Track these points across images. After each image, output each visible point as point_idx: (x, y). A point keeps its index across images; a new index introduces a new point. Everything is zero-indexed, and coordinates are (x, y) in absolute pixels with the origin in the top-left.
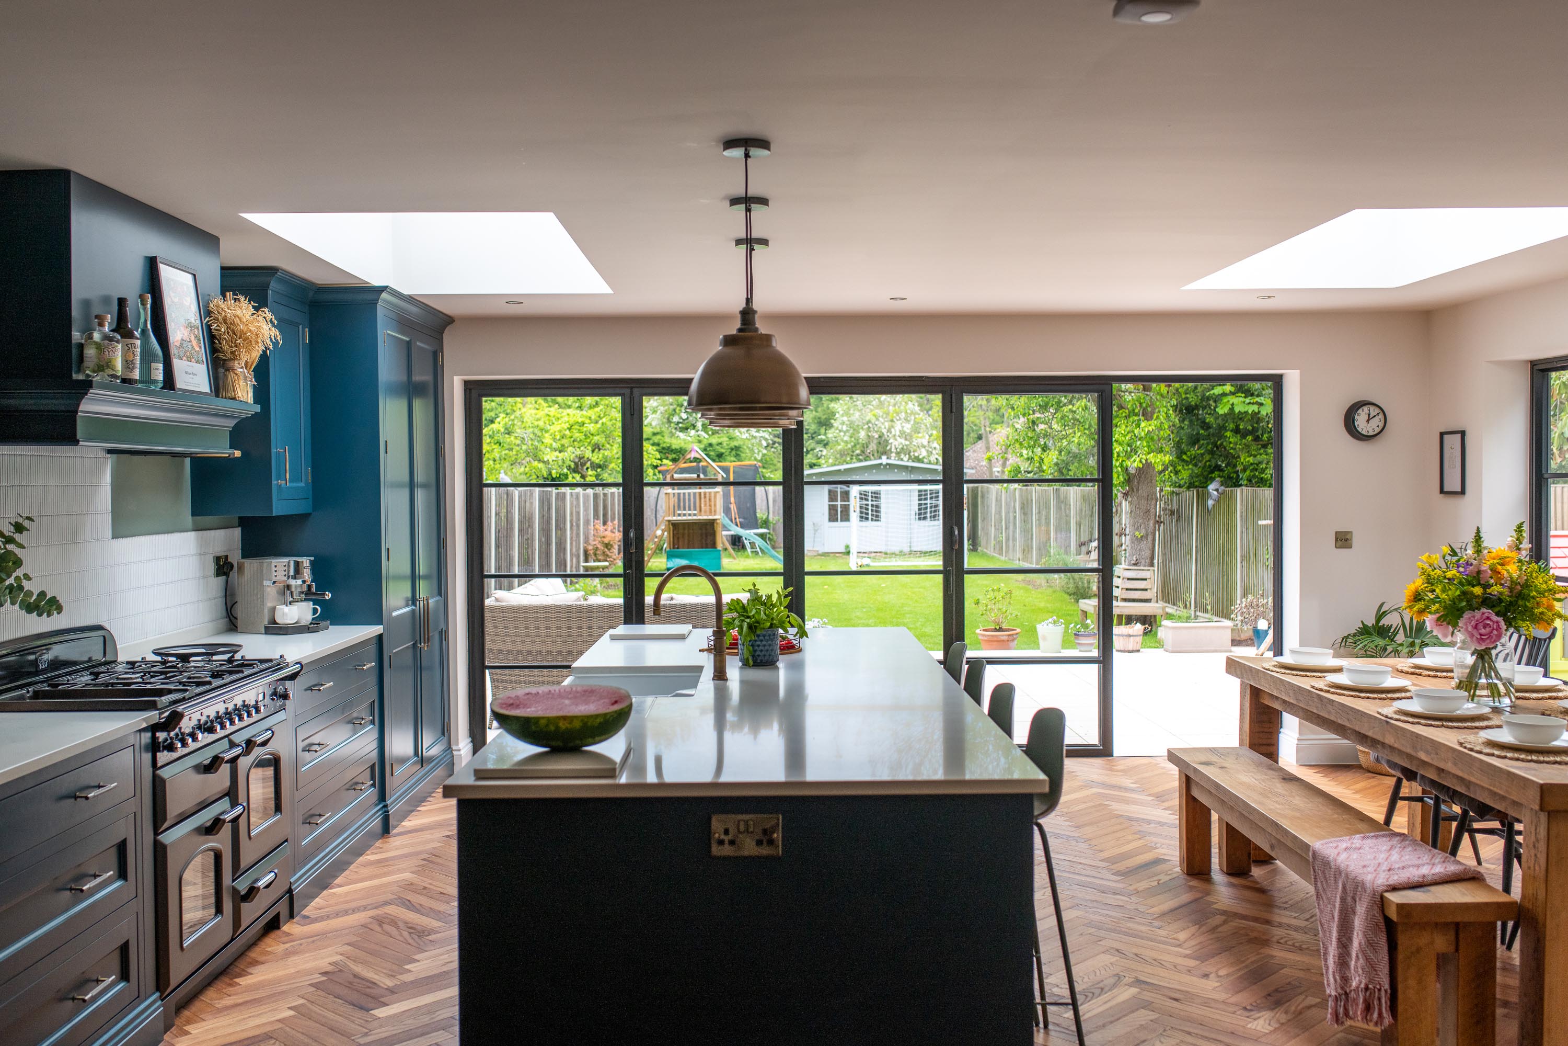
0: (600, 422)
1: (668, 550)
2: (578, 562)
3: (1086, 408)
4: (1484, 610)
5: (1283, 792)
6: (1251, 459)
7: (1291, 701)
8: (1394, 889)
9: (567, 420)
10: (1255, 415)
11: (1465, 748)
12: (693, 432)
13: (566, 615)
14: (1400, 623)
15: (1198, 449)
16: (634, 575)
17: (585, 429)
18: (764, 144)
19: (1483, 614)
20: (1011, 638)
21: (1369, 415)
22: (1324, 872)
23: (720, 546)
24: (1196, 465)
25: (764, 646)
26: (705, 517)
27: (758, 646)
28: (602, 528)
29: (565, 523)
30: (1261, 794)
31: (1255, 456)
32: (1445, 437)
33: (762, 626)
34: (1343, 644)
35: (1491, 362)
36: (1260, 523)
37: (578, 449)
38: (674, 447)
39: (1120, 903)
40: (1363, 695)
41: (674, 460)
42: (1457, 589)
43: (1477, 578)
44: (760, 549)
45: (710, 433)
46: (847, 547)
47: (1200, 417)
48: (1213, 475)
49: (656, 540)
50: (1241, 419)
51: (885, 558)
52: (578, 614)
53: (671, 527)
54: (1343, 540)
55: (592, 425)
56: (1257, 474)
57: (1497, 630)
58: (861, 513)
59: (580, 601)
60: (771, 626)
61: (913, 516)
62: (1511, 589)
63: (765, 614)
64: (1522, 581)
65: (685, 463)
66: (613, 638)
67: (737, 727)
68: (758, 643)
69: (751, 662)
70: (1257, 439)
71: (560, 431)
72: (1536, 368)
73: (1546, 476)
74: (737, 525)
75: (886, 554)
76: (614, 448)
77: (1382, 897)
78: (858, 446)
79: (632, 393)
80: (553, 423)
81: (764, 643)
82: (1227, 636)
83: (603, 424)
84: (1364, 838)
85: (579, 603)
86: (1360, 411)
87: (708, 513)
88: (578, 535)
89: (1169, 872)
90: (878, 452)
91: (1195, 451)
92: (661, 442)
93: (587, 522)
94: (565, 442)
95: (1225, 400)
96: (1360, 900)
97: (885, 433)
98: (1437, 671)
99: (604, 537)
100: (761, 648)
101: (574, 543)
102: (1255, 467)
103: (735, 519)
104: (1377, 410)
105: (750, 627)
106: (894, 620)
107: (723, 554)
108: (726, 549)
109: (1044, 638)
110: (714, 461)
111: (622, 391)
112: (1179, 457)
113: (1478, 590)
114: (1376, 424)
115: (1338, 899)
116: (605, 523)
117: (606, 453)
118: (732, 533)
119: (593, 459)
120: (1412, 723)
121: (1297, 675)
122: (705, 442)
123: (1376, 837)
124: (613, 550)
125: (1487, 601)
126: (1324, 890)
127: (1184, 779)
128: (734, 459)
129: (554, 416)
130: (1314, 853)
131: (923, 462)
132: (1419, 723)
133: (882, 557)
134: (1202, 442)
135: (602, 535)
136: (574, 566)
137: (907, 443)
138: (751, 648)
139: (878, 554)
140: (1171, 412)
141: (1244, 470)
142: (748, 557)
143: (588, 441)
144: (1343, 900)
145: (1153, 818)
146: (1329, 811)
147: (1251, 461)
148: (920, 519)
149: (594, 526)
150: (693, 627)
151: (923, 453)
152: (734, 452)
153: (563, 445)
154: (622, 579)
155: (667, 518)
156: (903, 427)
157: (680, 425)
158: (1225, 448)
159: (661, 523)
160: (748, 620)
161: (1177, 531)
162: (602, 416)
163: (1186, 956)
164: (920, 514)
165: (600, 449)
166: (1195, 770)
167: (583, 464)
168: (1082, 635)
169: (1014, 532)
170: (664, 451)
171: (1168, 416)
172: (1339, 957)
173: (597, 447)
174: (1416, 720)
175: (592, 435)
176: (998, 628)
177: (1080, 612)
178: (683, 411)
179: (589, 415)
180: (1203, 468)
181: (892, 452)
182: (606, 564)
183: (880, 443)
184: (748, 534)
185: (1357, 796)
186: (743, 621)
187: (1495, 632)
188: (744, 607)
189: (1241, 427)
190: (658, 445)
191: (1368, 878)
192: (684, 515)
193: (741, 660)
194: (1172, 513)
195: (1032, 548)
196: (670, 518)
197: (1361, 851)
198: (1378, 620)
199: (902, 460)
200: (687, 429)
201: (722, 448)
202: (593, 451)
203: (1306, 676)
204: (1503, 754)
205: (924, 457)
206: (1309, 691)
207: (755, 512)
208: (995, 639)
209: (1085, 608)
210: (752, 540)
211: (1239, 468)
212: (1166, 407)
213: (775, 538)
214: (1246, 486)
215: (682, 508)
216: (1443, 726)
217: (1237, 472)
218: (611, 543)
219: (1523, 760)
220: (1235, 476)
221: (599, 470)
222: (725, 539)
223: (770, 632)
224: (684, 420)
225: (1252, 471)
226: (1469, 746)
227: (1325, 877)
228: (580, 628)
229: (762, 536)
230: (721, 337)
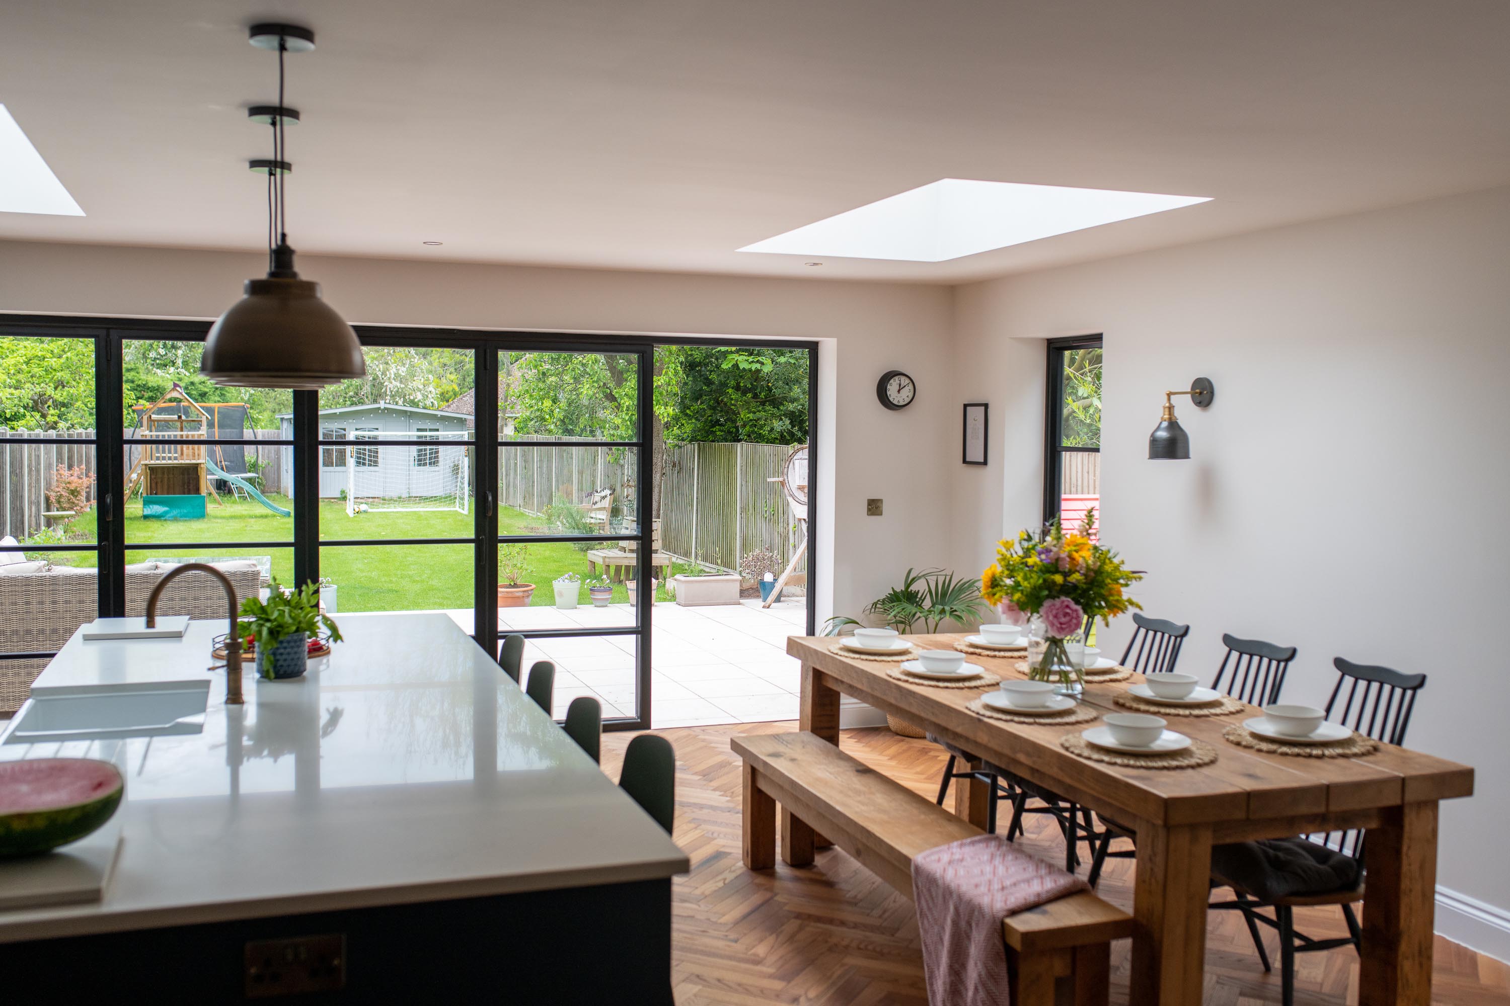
0: (64, 356)
1: (144, 495)
2: (38, 510)
3: (596, 361)
4: (1063, 598)
5: (862, 788)
6: (751, 416)
7: (865, 689)
8: (1013, 913)
9: (24, 353)
10: (758, 371)
11: (1072, 753)
12: (172, 370)
13: (24, 588)
14: (927, 590)
15: (701, 404)
16: (111, 546)
17: (46, 364)
18: (306, 34)
19: (1063, 602)
20: (526, 594)
21: (900, 385)
22: (929, 890)
23: (204, 492)
24: (697, 419)
25: (289, 654)
26: (188, 462)
27: (281, 654)
28: (66, 473)
29: (21, 468)
30: (841, 792)
31: (754, 413)
32: (968, 408)
33: (286, 630)
34: (873, 610)
35: (1015, 339)
36: (769, 480)
37: (37, 386)
38: (150, 385)
39: (690, 913)
40: (941, 684)
41: (151, 399)
42: (1039, 578)
43: (1054, 566)
44: (248, 493)
45: (192, 370)
46: (343, 492)
47: (702, 373)
48: (714, 429)
49: (131, 485)
50: (741, 377)
51: (383, 504)
52: (40, 588)
53: (148, 470)
54: (874, 507)
55: (55, 359)
56: (756, 430)
57: (1076, 619)
58: (359, 458)
59: (41, 571)
60: (297, 630)
61: (412, 463)
62: (1086, 575)
63: (290, 616)
64: (1096, 568)
65: (164, 402)
66: (87, 638)
67: (256, 752)
68: (282, 651)
69: (272, 675)
70: (755, 396)
71: (16, 365)
72: (1052, 346)
73: (1059, 449)
74: (222, 469)
75: (384, 500)
76: (81, 385)
77: (1003, 924)
78: (351, 388)
79: (108, 335)
80: (7, 356)
81: (288, 650)
82: (736, 588)
83: (67, 358)
84: (962, 845)
85: (40, 574)
86: (892, 381)
87: (191, 457)
88: (38, 481)
89: (733, 868)
90: (372, 394)
91: (696, 406)
92: (136, 378)
93: (49, 467)
94: (20, 377)
95: (730, 357)
96: (977, 925)
97: (380, 376)
98: (994, 650)
99: (69, 483)
100: (284, 657)
101: (33, 490)
102: (754, 423)
103: (221, 462)
104: (907, 381)
105: (271, 632)
106: (399, 572)
107: (207, 500)
108: (210, 494)
109: (561, 595)
110: (196, 400)
111: (96, 332)
112: (683, 412)
113: (1058, 578)
114: (906, 394)
115: (949, 922)
116: (70, 467)
117: (72, 391)
118: (216, 477)
119: (56, 397)
120: (1006, 721)
121: (866, 660)
122: (186, 380)
123: (973, 843)
124: (79, 497)
125: (1068, 590)
126: (929, 909)
127: (749, 770)
128: (219, 399)
129: (8, 349)
130: (917, 868)
131: (418, 406)
132: (1012, 721)
133: (380, 503)
134: (704, 397)
135: (67, 480)
136: (33, 515)
137: (403, 386)
138: (272, 658)
139: (376, 500)
140: (679, 368)
141: (744, 426)
142: (235, 502)
143: (50, 376)
144: (955, 923)
145: (704, 802)
146: (915, 811)
147: (751, 418)
148: (419, 465)
149: (57, 470)
150: (190, 619)
151: (419, 396)
152: (218, 392)
153: (18, 381)
154: (96, 552)
155: (142, 462)
156: (398, 370)
157: (158, 361)
158: (725, 404)
159: (136, 466)
160: (268, 624)
161: (678, 482)
162: (66, 349)
163: (771, 976)
164: (419, 460)
165: (64, 387)
166: (765, 764)
167: (44, 402)
168: (599, 591)
169: (515, 478)
170: (139, 389)
171: (676, 373)
172: (951, 986)
173: (60, 384)
174: (1009, 717)
175: (55, 370)
176: (512, 584)
177: (588, 563)
178: (161, 346)
179: (51, 349)
180: (705, 422)
181: (386, 395)
182: (73, 513)
183: (374, 385)
184: (234, 478)
185: (893, 763)
186: (262, 625)
187: (1074, 621)
188: (263, 609)
189: (742, 385)
190: (133, 382)
191: (985, 901)
192: (164, 458)
193: (259, 671)
194: (674, 465)
195: (534, 495)
196: (147, 462)
197: (964, 863)
198: (908, 586)
199: (397, 404)
200: (166, 366)
201: (205, 386)
202: (56, 388)
203: (876, 660)
204: (1114, 760)
205: (419, 401)
206: (886, 681)
207: (243, 456)
208: (510, 595)
209: (593, 559)
210: (239, 485)
211: (739, 424)
212: (674, 363)
213: (264, 482)
214: (746, 441)
215: (161, 452)
216: (1035, 723)
217: (737, 428)
218: (78, 489)
219: (1133, 767)
220: (734, 430)
221: (62, 409)
222: (209, 483)
223: (295, 638)
224: (162, 356)
225: (751, 427)
226: (1077, 751)
227: (931, 895)
228: (41, 603)
229: (250, 481)
230: (246, 282)
